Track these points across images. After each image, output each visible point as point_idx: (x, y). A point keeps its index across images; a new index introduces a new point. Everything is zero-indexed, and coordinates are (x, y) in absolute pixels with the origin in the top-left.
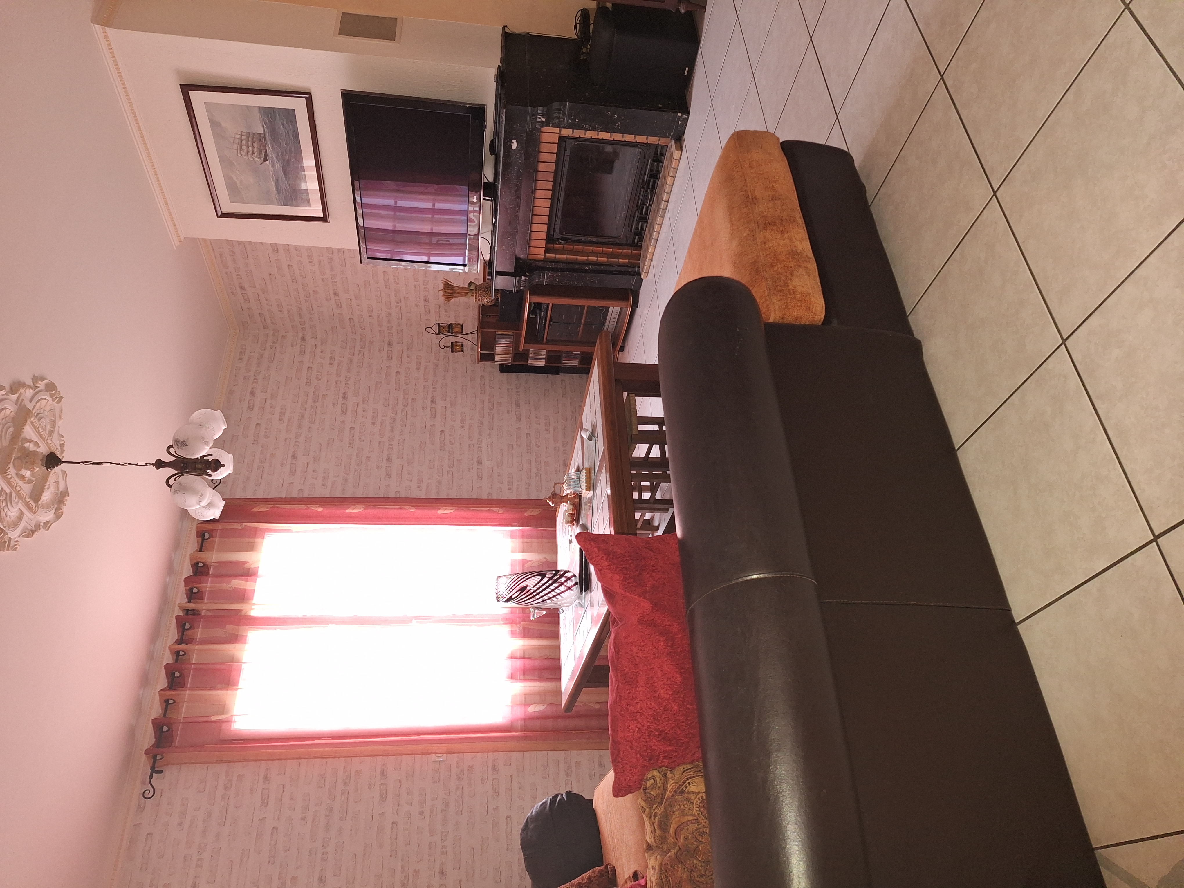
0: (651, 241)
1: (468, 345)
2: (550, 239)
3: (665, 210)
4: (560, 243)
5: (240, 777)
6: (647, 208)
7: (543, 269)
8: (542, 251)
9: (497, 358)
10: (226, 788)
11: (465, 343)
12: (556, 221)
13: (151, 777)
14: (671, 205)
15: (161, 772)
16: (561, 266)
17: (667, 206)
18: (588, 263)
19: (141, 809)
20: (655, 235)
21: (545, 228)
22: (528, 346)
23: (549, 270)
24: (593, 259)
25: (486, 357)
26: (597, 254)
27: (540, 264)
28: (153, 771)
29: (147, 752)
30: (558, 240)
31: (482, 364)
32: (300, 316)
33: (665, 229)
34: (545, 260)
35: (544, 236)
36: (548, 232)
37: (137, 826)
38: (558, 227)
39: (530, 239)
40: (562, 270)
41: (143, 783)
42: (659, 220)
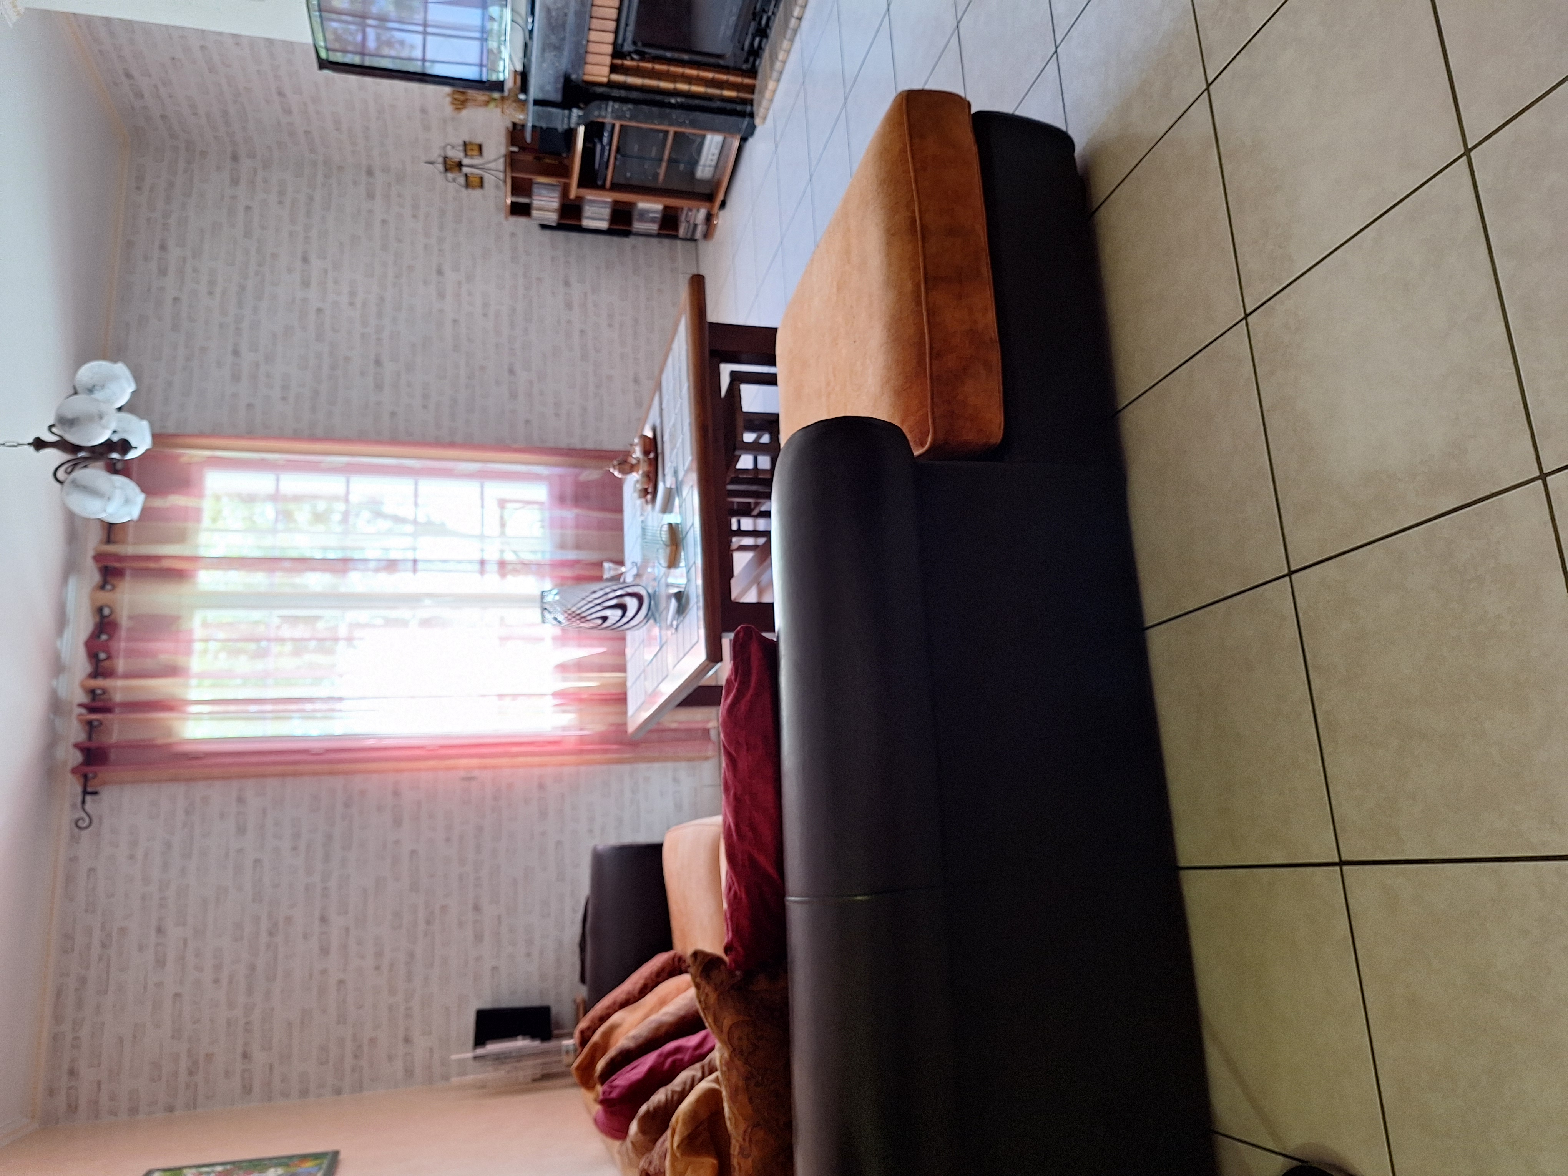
0: (771, 74)
1: (489, 179)
2: (617, 53)
3: (795, 31)
4: (632, 59)
5: (205, 800)
6: (769, 19)
7: (606, 98)
8: (606, 70)
9: (535, 213)
10: (187, 813)
11: (486, 176)
12: (627, 25)
13: (83, 802)
14: (805, 24)
15: (95, 793)
16: (634, 95)
17: (799, 26)
18: (676, 93)
19: (74, 840)
20: (778, 65)
21: (610, 37)
22: (584, 192)
23: (616, 99)
24: (683, 87)
25: (520, 210)
26: (689, 80)
27: (600, 90)
28: (85, 792)
29: (74, 771)
30: (629, 53)
31: (513, 219)
32: (227, 123)
33: (794, 57)
34: (611, 84)
35: (609, 49)
36: (615, 44)
37: (73, 860)
38: (630, 36)
39: (586, 52)
40: (635, 102)
41: (74, 806)
42: (786, 44)
